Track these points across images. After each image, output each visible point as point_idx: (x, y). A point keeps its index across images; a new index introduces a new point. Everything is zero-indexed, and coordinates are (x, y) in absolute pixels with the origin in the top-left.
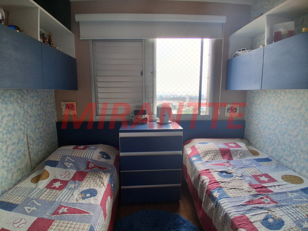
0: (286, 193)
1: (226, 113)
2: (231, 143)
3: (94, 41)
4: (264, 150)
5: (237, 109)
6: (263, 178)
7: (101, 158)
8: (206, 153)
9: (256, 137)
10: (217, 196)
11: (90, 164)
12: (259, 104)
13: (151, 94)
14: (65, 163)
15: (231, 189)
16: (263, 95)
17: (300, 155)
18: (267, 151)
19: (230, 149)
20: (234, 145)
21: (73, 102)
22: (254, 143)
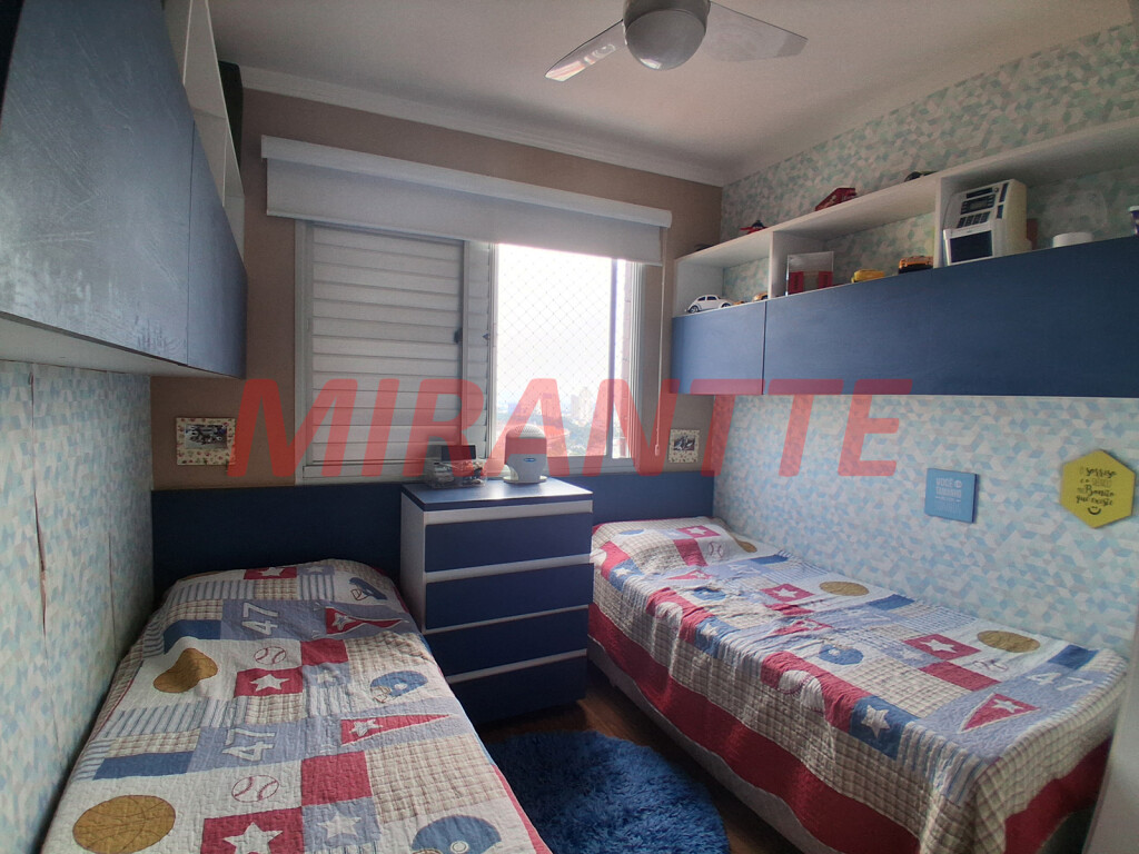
0: (840, 610)
1: (671, 452)
2: (692, 527)
3: (311, 224)
4: (766, 539)
5: (693, 441)
6: (784, 593)
7: (363, 595)
8: (648, 554)
9: (744, 510)
10: (714, 633)
11: (338, 616)
12: (748, 428)
13: (485, 397)
14: (244, 623)
15: (734, 616)
16: (754, 406)
17: (849, 537)
18: (773, 539)
19: (697, 539)
20: (702, 532)
21: (226, 420)
22: (740, 523)
